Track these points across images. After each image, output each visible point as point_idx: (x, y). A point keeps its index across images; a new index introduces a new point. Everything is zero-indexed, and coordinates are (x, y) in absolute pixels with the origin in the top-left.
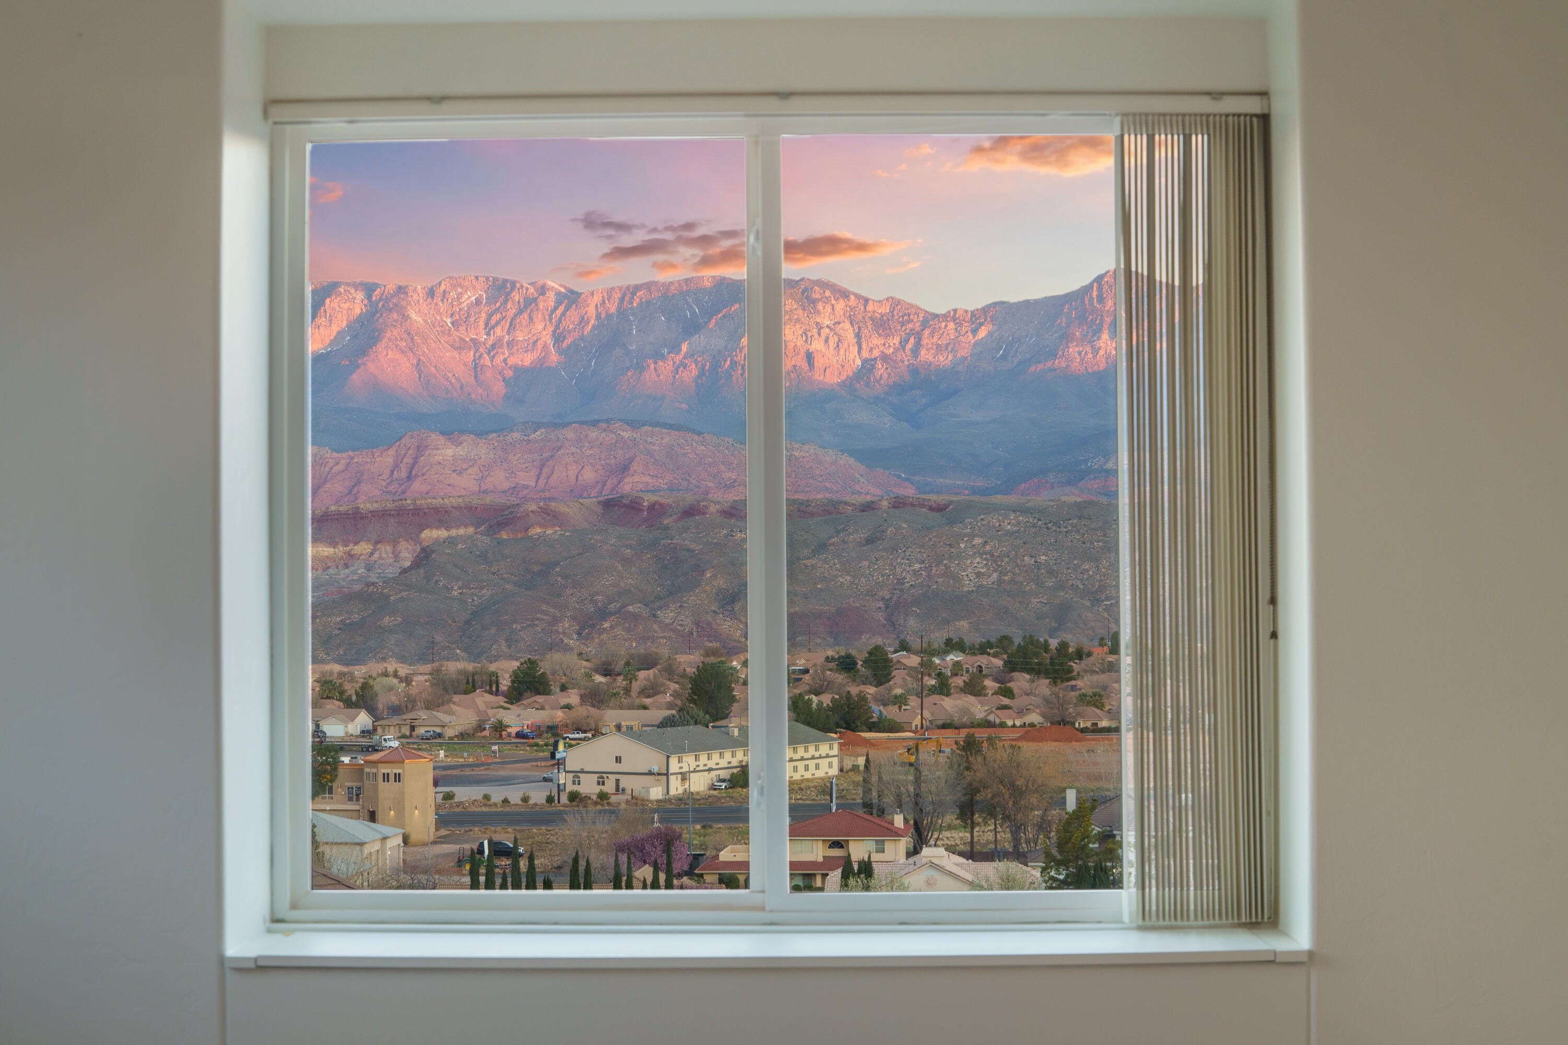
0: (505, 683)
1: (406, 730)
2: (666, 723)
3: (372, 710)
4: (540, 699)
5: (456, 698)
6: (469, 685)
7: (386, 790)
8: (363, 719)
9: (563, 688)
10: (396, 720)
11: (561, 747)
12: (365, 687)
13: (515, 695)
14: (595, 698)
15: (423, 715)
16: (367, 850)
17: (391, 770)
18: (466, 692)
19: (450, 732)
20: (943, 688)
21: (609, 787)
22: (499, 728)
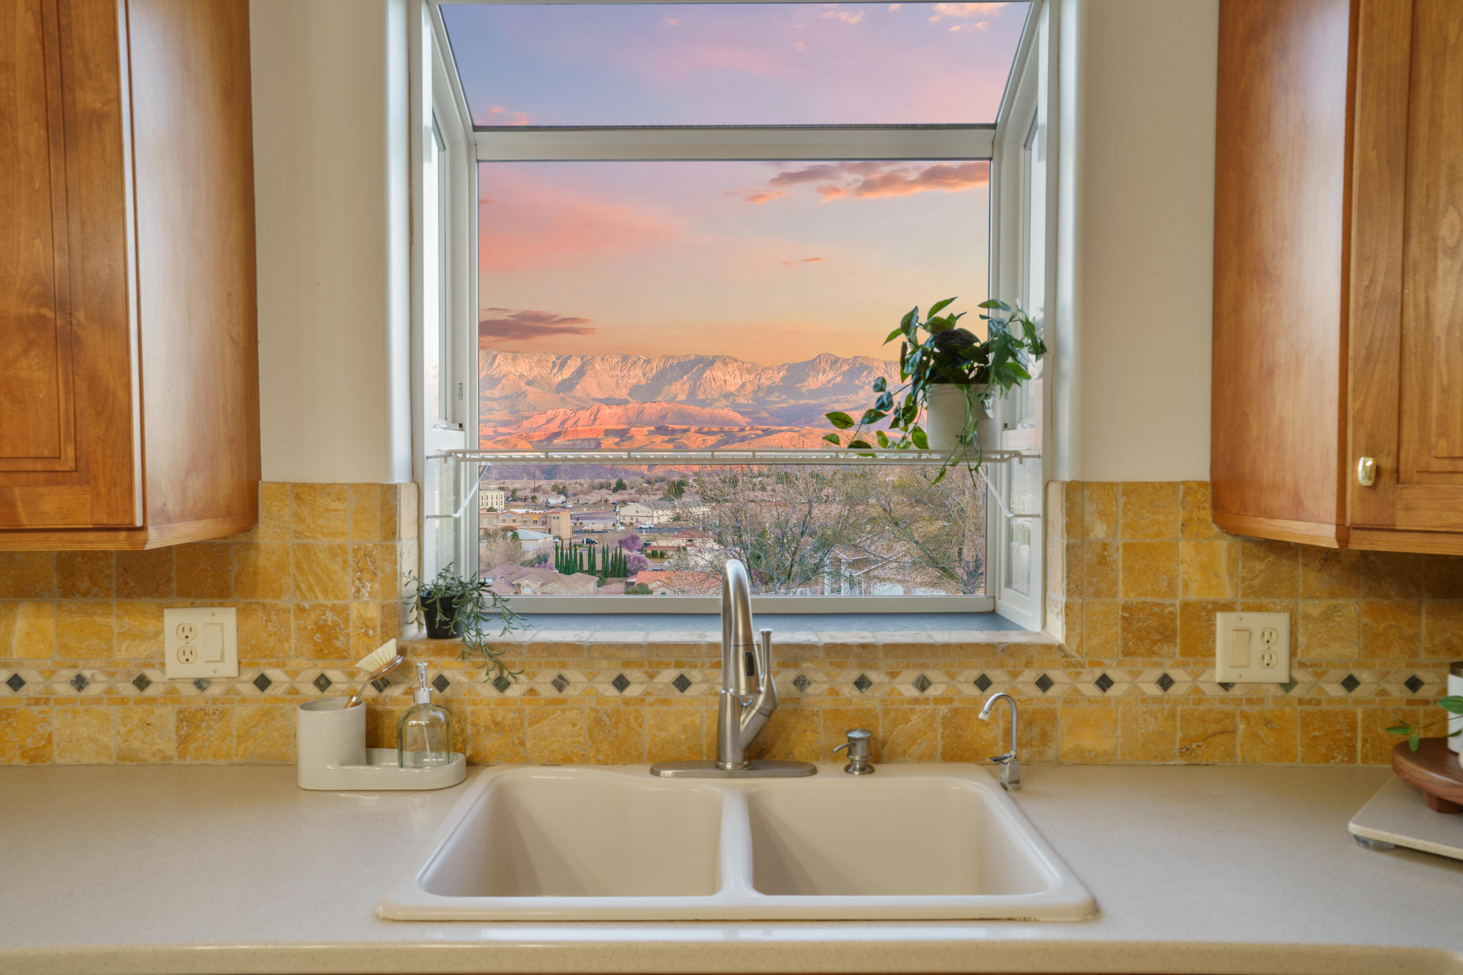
0: (614, 486)
1: (576, 502)
2: (662, 499)
3: (566, 495)
4: (623, 491)
5: (595, 491)
6: (601, 487)
7: (554, 522)
8: (562, 498)
9: (632, 488)
10: (573, 498)
11: (618, 507)
12: (564, 487)
13: (615, 490)
14: (640, 491)
15: (581, 496)
16: (539, 542)
17: (556, 515)
19: (590, 502)
21: (634, 521)
22: (606, 501)
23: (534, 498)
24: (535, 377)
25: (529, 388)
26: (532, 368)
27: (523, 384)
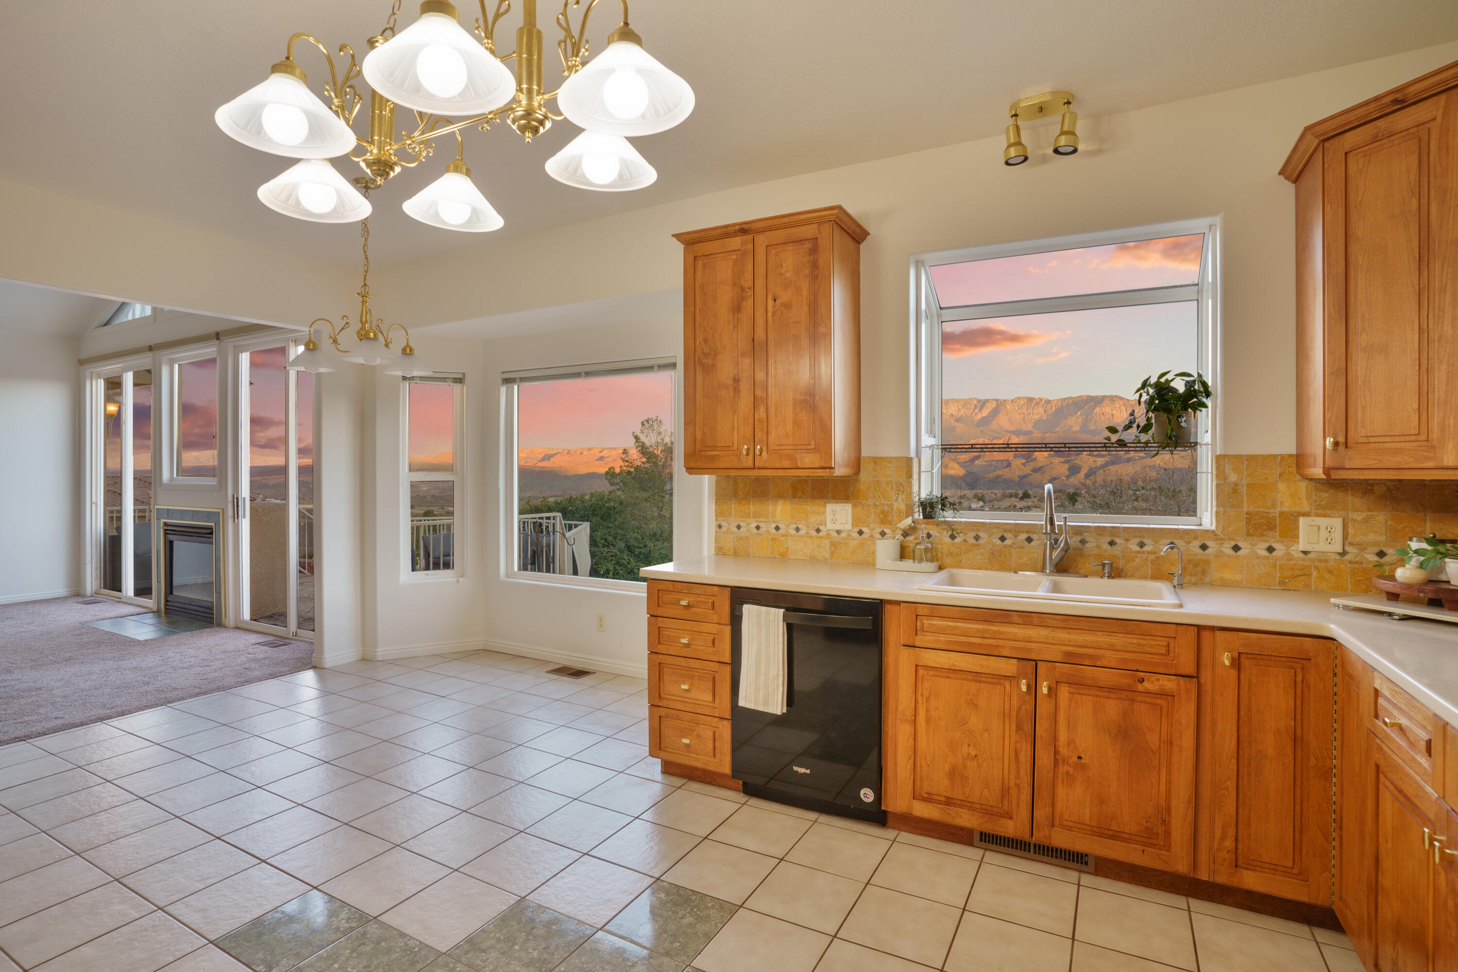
3: (984, 501)
6: (1011, 496)
8: (981, 503)
9: (1035, 497)
10: (989, 504)
13: (1022, 499)
15: (996, 503)
18: (1010, 497)
20: (1136, 500)
22: (1015, 506)
23: (960, 503)
24: (962, 416)
25: (956, 424)
26: (959, 409)
27: (952, 421)
